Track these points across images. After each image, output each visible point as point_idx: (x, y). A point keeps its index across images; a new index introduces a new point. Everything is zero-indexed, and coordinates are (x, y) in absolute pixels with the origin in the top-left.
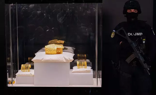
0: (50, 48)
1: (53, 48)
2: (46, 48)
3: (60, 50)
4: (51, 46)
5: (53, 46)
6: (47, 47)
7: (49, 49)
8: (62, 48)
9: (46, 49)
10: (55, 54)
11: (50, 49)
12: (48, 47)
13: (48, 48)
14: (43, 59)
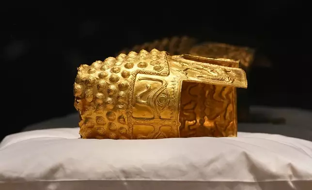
0: (123, 81)
1: (149, 83)
2: (86, 83)
3: (218, 110)
4: (136, 68)
5: (150, 68)
6: (93, 76)
7: (113, 87)
8: (227, 82)
9: (89, 91)
10: (169, 135)
11: (121, 87)
12: (108, 73)
13: (102, 82)
14: (54, 171)
